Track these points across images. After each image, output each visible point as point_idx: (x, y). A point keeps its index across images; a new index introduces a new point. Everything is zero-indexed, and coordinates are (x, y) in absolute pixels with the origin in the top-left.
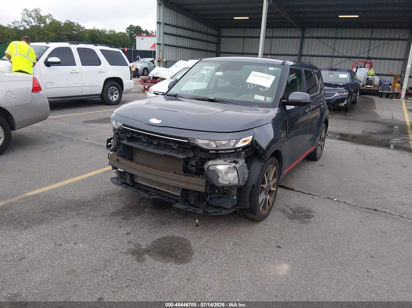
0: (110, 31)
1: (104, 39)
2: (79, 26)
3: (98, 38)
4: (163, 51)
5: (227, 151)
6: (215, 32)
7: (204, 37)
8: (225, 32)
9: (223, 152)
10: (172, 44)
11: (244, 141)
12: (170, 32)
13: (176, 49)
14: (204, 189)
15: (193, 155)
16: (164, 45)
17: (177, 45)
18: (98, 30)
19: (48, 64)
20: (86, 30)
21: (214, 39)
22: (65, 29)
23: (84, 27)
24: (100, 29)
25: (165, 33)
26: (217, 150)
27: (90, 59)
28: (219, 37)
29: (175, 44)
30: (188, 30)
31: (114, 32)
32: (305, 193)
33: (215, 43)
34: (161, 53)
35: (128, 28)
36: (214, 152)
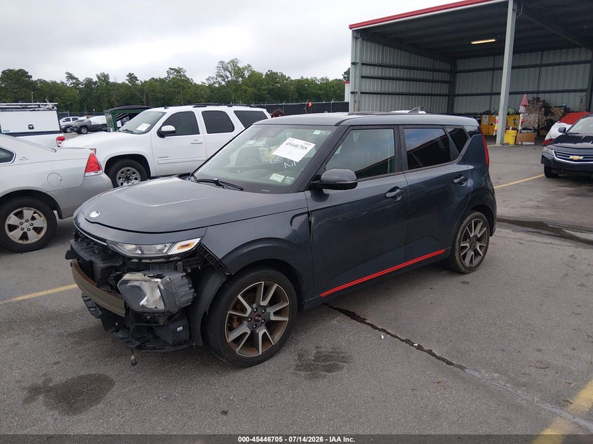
0: (322, 79)
1: (313, 90)
2: (283, 76)
3: (306, 90)
4: (359, 102)
5: (153, 261)
6: (447, 66)
7: (428, 75)
8: (461, 65)
9: (148, 261)
10: (375, 91)
11: (183, 246)
12: (372, 75)
13: (381, 97)
14: (124, 313)
15: (121, 263)
16: (362, 93)
17: (383, 91)
18: (307, 79)
19: (162, 134)
20: (292, 80)
21: (446, 77)
22: (266, 83)
23: (289, 77)
24: (309, 78)
25: (362, 77)
26: (140, 259)
27: (218, 124)
28: (454, 72)
29: (379, 91)
30: (401, 68)
31: (327, 80)
32: (376, 328)
33: (446, 82)
34: (357, 105)
35: (345, 73)
36: (136, 261)
